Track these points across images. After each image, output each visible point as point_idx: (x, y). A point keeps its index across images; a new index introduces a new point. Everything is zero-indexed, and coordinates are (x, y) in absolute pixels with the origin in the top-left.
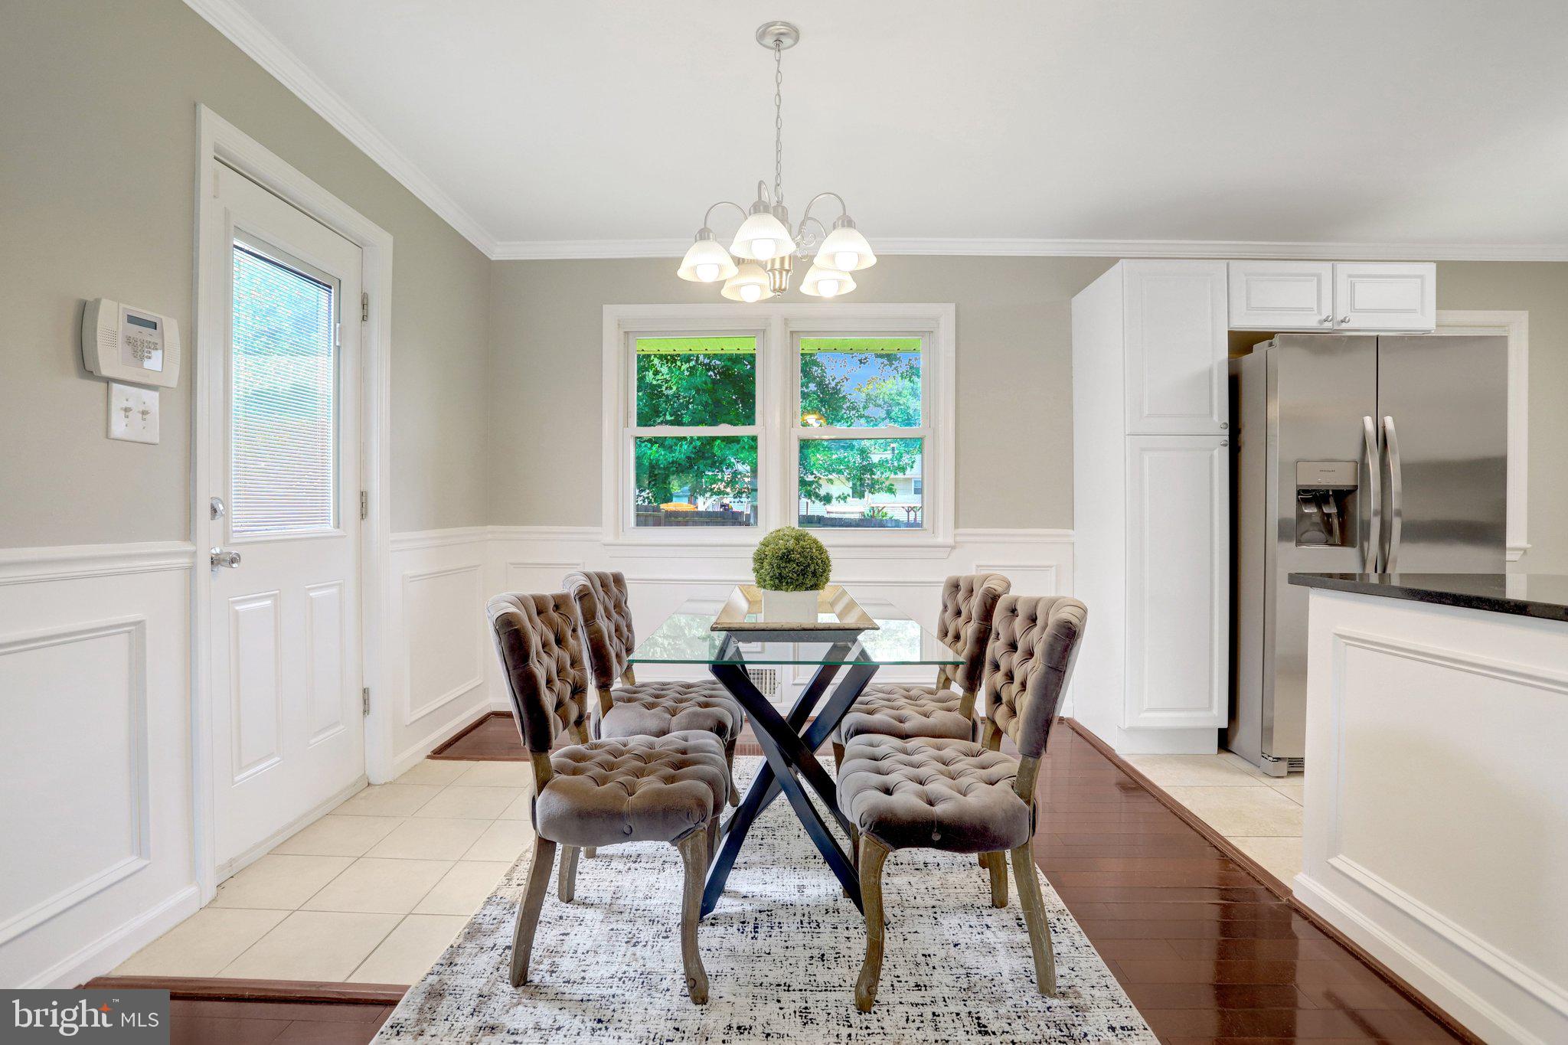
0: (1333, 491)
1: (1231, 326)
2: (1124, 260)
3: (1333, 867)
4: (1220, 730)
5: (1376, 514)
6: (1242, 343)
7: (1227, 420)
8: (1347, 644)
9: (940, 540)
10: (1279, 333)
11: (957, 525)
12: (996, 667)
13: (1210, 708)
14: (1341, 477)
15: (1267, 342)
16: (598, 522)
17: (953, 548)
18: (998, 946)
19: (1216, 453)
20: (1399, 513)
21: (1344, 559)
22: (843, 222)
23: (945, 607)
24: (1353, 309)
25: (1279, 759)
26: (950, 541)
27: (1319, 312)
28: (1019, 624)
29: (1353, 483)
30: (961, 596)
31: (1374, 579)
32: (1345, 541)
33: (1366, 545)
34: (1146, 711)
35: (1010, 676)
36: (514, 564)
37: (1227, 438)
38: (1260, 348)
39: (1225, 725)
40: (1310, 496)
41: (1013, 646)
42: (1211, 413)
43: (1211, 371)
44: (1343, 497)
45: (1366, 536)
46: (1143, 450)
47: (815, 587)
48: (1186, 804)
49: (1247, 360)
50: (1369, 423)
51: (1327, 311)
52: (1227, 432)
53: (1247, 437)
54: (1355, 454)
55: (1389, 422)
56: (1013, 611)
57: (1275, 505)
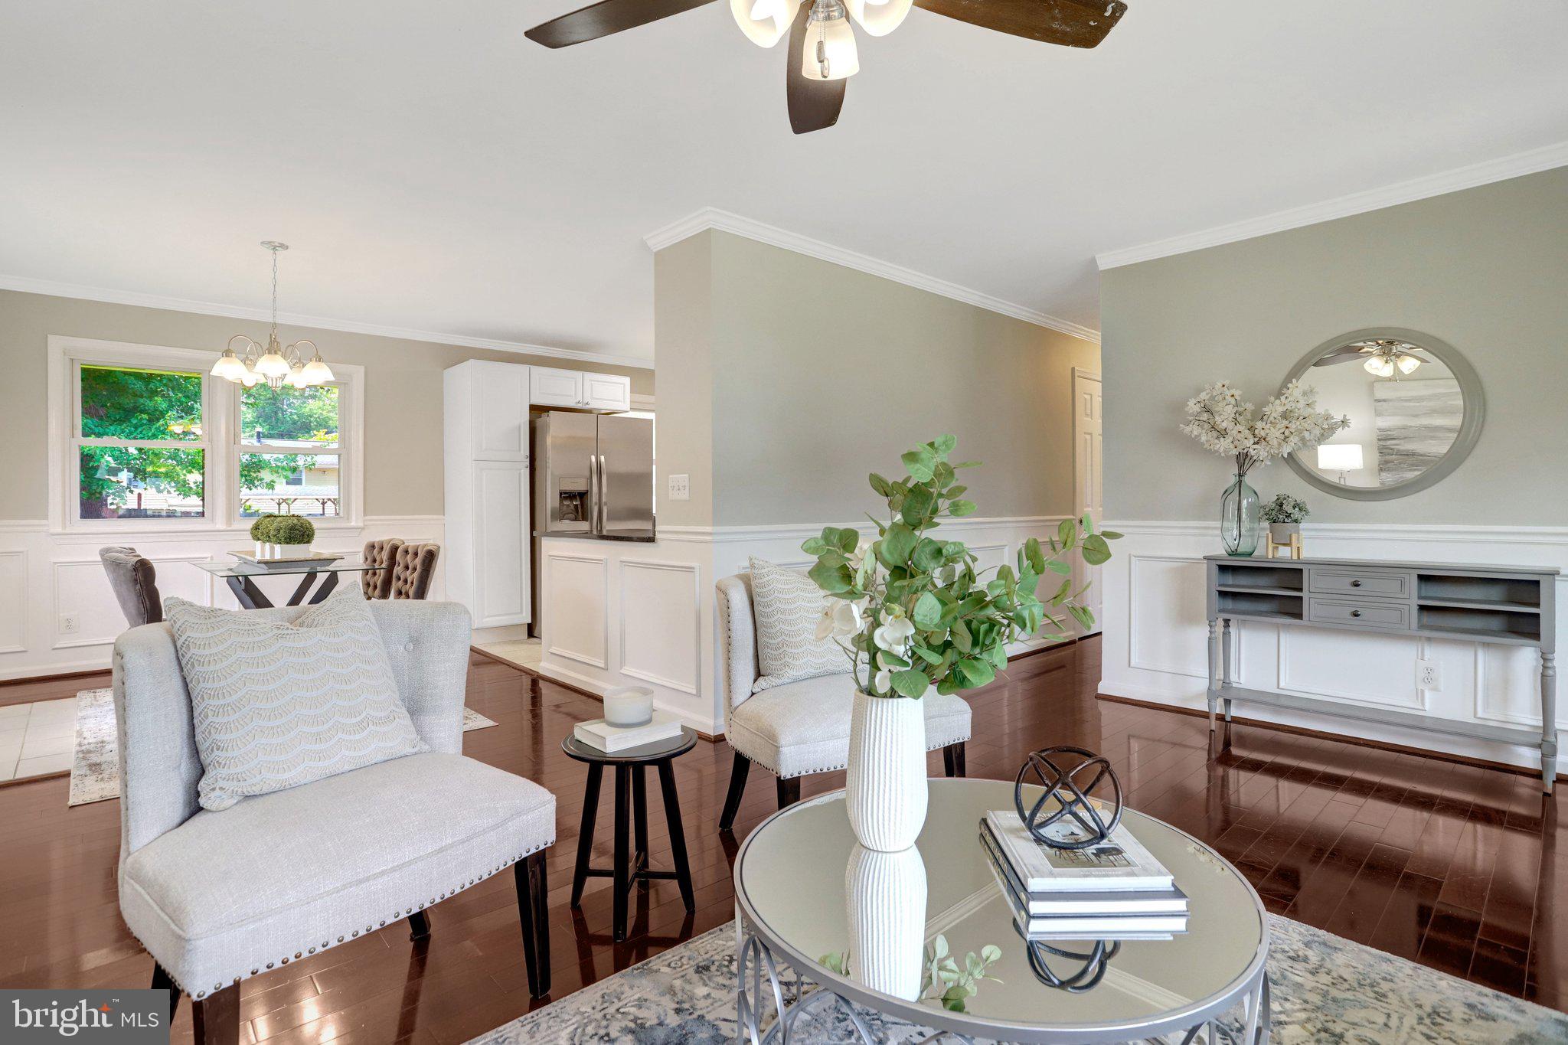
0: (577, 492)
1: (531, 401)
3: (551, 653)
4: (528, 624)
5: (596, 504)
6: (536, 411)
7: (528, 454)
8: (552, 559)
9: (353, 524)
11: (365, 514)
12: (399, 579)
13: (521, 612)
14: (579, 486)
15: (549, 411)
17: (363, 529)
19: (523, 471)
20: (606, 504)
21: (584, 526)
23: (366, 559)
24: (591, 398)
26: (361, 524)
27: (576, 398)
28: (409, 557)
29: (586, 489)
30: (376, 551)
31: (595, 532)
32: (584, 518)
33: (592, 518)
34: (488, 616)
35: (406, 581)
37: (528, 463)
38: (545, 415)
39: (530, 622)
40: (567, 496)
41: (407, 568)
42: (520, 450)
43: (520, 426)
44: (582, 496)
45: (592, 515)
46: (482, 469)
47: (308, 542)
49: (539, 421)
50: (593, 458)
51: (579, 398)
52: (528, 460)
53: (538, 464)
54: (587, 473)
55: (602, 458)
56: (407, 552)
57: (550, 499)
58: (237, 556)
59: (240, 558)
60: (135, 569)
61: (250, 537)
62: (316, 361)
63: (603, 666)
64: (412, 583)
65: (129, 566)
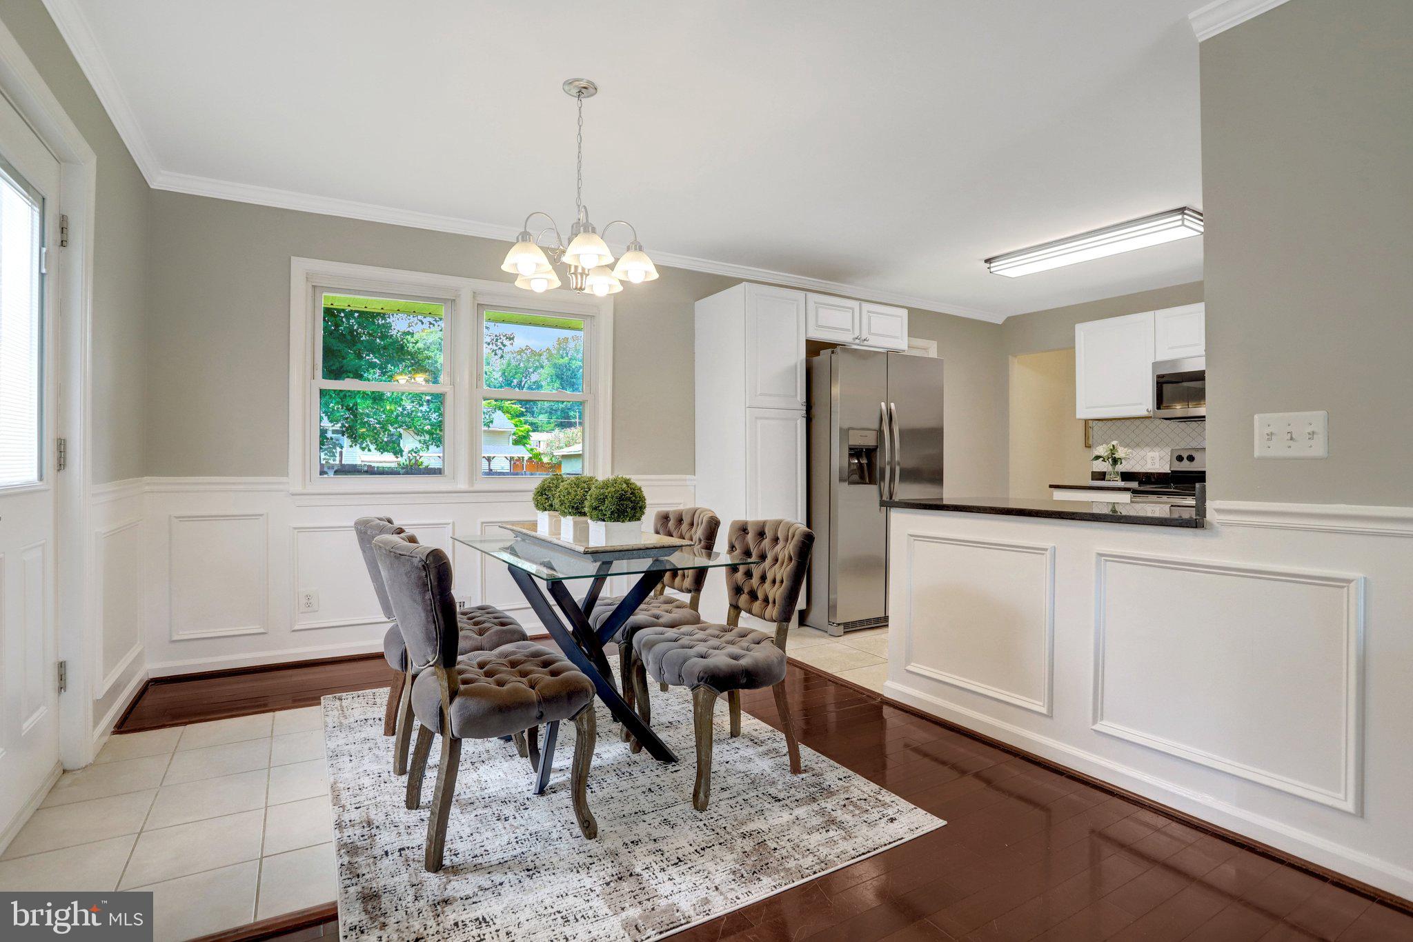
0: (866, 449)
1: (808, 336)
2: (746, 283)
3: (909, 673)
4: (801, 611)
5: (887, 464)
6: (814, 348)
7: (805, 400)
8: (915, 540)
10: (839, 345)
12: (735, 569)
14: (869, 440)
15: (830, 350)
16: (284, 472)
18: (752, 757)
19: (799, 422)
20: (898, 463)
21: (874, 491)
22: (636, 246)
24: (870, 333)
25: (839, 624)
27: (853, 333)
28: (751, 539)
29: (875, 444)
32: (871, 481)
33: (882, 484)
35: (749, 575)
36: (179, 517)
37: (805, 412)
38: (825, 354)
39: (804, 607)
40: (855, 452)
41: (747, 554)
42: (796, 395)
43: (796, 366)
44: (870, 453)
45: (882, 478)
46: (756, 418)
48: (799, 659)
49: (816, 359)
50: (883, 405)
51: (857, 333)
52: (805, 408)
53: (816, 411)
54: (876, 426)
55: (893, 405)
56: (745, 530)
57: (837, 458)
58: (512, 530)
59: (517, 534)
60: (425, 567)
61: (532, 505)
62: (636, 249)
63: (1044, 710)
64: (782, 582)
65: (416, 561)
